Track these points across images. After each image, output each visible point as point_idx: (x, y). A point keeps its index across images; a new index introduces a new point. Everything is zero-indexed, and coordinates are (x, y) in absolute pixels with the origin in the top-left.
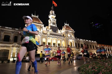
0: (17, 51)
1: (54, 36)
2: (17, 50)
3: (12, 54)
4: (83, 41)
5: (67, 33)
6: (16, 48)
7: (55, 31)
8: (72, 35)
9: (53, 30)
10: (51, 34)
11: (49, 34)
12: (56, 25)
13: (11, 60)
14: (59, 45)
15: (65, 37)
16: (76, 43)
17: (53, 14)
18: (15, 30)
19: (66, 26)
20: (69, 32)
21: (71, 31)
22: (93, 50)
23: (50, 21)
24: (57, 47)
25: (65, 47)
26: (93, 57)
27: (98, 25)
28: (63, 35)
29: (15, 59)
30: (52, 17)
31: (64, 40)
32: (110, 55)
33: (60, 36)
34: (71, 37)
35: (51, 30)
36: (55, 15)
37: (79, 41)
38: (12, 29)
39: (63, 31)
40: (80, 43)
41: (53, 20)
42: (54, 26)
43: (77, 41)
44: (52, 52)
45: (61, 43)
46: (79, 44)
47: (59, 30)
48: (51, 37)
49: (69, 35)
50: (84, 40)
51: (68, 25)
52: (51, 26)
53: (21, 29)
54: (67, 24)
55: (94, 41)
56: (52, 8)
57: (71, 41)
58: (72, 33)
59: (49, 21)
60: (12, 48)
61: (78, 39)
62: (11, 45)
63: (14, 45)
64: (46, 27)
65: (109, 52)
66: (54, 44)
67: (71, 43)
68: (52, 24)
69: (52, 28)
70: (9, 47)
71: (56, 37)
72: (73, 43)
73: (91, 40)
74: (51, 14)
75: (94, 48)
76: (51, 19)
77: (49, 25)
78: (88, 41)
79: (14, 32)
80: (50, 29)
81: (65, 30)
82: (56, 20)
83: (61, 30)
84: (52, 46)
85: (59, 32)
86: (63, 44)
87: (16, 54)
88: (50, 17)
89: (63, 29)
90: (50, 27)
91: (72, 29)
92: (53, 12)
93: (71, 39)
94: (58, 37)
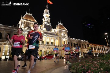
0: (9, 49)
1: (47, 35)
2: (10, 47)
3: (4, 52)
4: (75, 40)
5: (60, 32)
6: (8, 46)
7: (49, 29)
8: (65, 35)
9: (47, 29)
10: (45, 33)
11: (43, 32)
12: (50, 24)
13: (3, 58)
14: (52, 43)
15: (58, 36)
16: (69, 42)
17: (47, 13)
18: (8, 27)
19: (60, 25)
20: (63, 31)
21: (65, 30)
22: (85, 49)
23: (45, 19)
24: (50, 45)
25: (59, 46)
26: (84, 56)
27: (90, 26)
28: (57, 34)
29: (7, 57)
30: (46, 16)
31: (58, 39)
32: (100, 54)
33: (54, 35)
34: (64, 36)
35: (44, 29)
36: (49, 14)
37: (72, 40)
38: (5, 26)
39: (57, 30)
40: (73, 42)
41: (47, 19)
42: (48, 24)
43: (70, 40)
44: (45, 51)
45: (54, 42)
46: (71, 43)
47: (52, 29)
48: (45, 35)
49: (62, 35)
50: (77, 39)
51: (62, 24)
52: (45, 25)
53: (14, 26)
54: (60, 24)
55: (86, 40)
56: (46, 6)
57: (64, 40)
58: (66, 32)
59: (43, 19)
60: (4, 45)
61: (71, 38)
62: (3, 43)
63: (6, 42)
64: (40, 25)
65: (99, 51)
66: (48, 43)
67: (64, 42)
68: (46, 23)
69: (46, 26)
70: (1, 44)
71: (50, 35)
72: (66, 42)
73: (83, 40)
74: (45, 13)
75: (85, 47)
76: (45, 18)
77: (43, 24)
78: (80, 40)
79: (7, 29)
80: (44, 27)
81: (59, 29)
82: (50, 19)
83: (55, 29)
84: (45, 45)
85: (53, 31)
86: (57, 42)
87: (8, 52)
88: (44, 15)
89: (57, 28)
90: (43, 26)
91: (65, 29)
92: (48, 11)
93: (64, 38)
94: (52, 36)
